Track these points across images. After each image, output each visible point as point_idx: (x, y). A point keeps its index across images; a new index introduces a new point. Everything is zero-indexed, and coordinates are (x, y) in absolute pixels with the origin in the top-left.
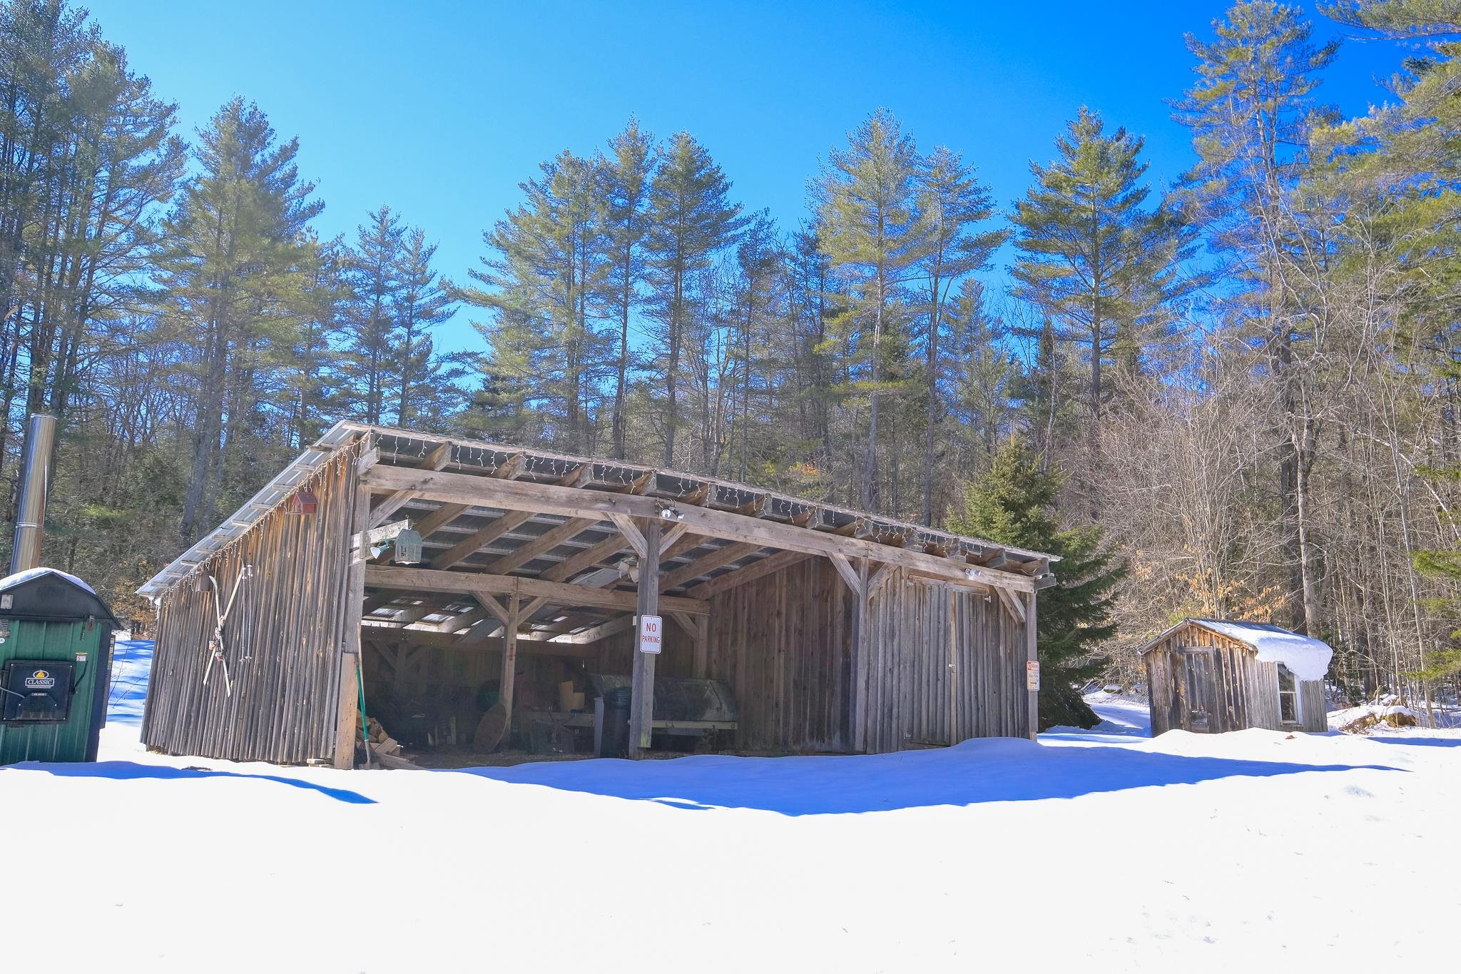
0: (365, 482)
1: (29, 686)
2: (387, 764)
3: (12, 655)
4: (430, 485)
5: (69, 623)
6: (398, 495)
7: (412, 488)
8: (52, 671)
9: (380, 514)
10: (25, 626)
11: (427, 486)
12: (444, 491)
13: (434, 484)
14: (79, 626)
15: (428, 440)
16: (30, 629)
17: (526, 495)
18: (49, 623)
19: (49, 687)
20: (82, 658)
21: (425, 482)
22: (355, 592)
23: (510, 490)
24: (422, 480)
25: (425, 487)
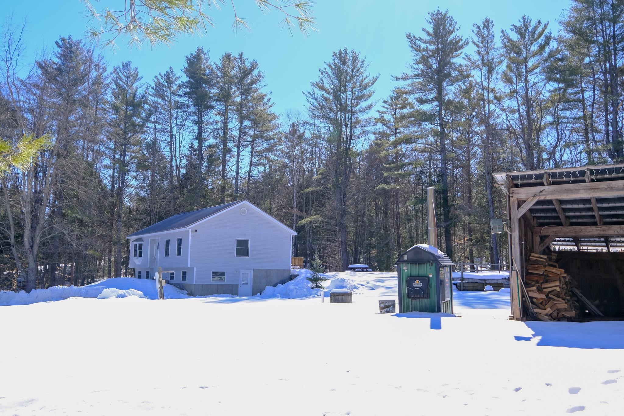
0: (512, 197)
1: (415, 286)
2: (542, 319)
3: (409, 275)
4: (544, 193)
5: (424, 263)
6: (529, 200)
7: (535, 195)
8: (421, 281)
9: (522, 210)
10: (412, 265)
11: (542, 193)
12: (551, 194)
13: (545, 192)
14: (428, 264)
15: (535, 173)
16: (413, 266)
17: (598, 189)
18: (419, 264)
19: (421, 286)
20: (431, 276)
21: (541, 192)
22: (514, 245)
23: (588, 188)
24: (539, 191)
25: (541, 194)
